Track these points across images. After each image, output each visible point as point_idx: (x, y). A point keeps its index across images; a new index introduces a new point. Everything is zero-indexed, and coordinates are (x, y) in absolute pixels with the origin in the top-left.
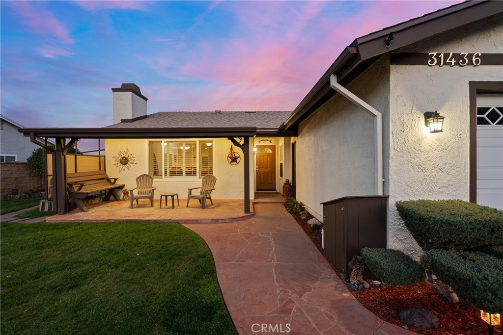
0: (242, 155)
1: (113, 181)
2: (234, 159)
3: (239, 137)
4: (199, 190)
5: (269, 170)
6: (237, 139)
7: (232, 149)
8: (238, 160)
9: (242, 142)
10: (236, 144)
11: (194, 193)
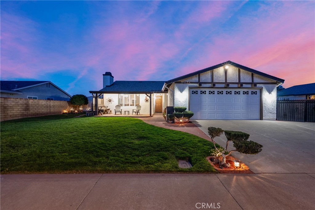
0: (149, 99)
1: (106, 107)
2: (147, 101)
3: (149, 94)
4: (136, 110)
5: (160, 105)
6: (148, 94)
7: (146, 97)
8: (148, 101)
9: (149, 95)
10: (148, 96)
11: (134, 111)
